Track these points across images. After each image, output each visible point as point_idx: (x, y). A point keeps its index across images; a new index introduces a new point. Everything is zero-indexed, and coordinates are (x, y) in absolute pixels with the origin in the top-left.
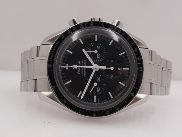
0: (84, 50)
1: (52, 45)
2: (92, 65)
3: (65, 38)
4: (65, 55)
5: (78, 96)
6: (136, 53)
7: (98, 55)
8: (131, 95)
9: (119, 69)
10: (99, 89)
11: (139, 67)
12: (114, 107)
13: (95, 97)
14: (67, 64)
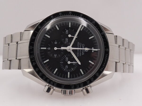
0: (80, 63)
3: (96, 74)
7: (67, 60)
8: (41, 27)
9: (49, 49)
10: (67, 33)
11: (33, 49)
12: (55, 18)
13: (70, 26)
14: (93, 51)
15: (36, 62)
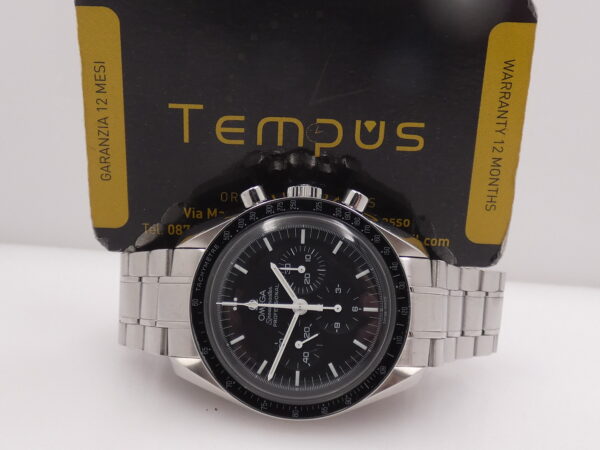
0: (273, 266)
1: (203, 251)
2: (291, 302)
3: (231, 238)
4: (231, 276)
5: (260, 371)
6: (393, 272)
7: (307, 276)
8: (378, 372)
9: (355, 309)
10: (306, 355)
11: (399, 307)
12: (340, 398)
13: (298, 373)
14: (235, 299)
15: (391, 270)
